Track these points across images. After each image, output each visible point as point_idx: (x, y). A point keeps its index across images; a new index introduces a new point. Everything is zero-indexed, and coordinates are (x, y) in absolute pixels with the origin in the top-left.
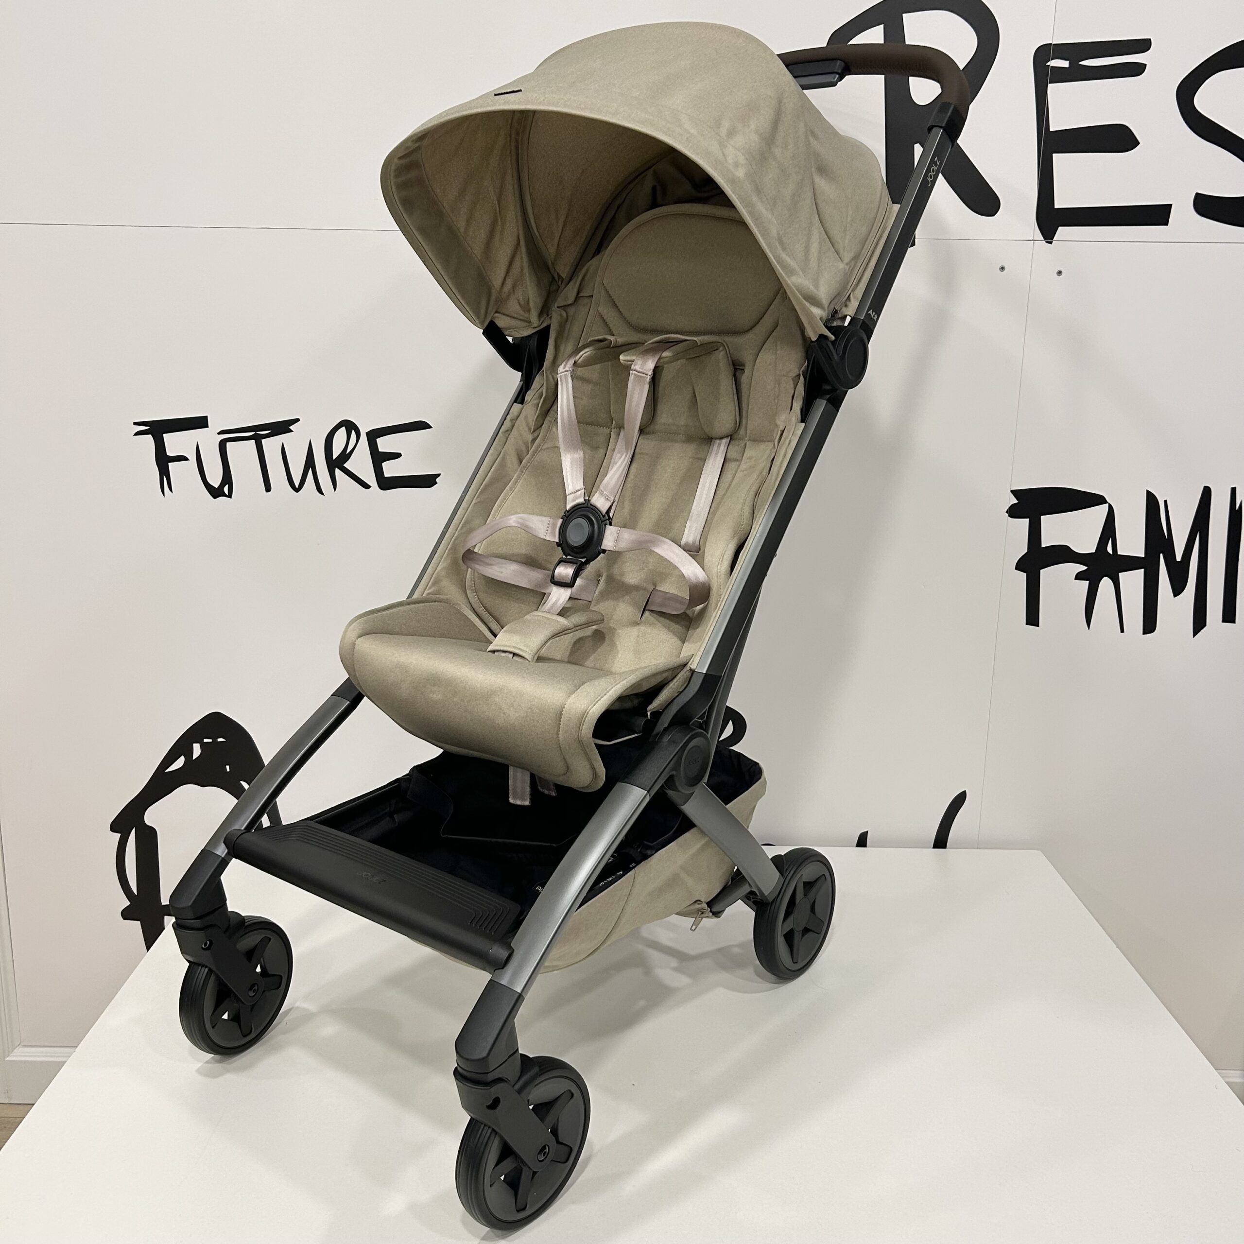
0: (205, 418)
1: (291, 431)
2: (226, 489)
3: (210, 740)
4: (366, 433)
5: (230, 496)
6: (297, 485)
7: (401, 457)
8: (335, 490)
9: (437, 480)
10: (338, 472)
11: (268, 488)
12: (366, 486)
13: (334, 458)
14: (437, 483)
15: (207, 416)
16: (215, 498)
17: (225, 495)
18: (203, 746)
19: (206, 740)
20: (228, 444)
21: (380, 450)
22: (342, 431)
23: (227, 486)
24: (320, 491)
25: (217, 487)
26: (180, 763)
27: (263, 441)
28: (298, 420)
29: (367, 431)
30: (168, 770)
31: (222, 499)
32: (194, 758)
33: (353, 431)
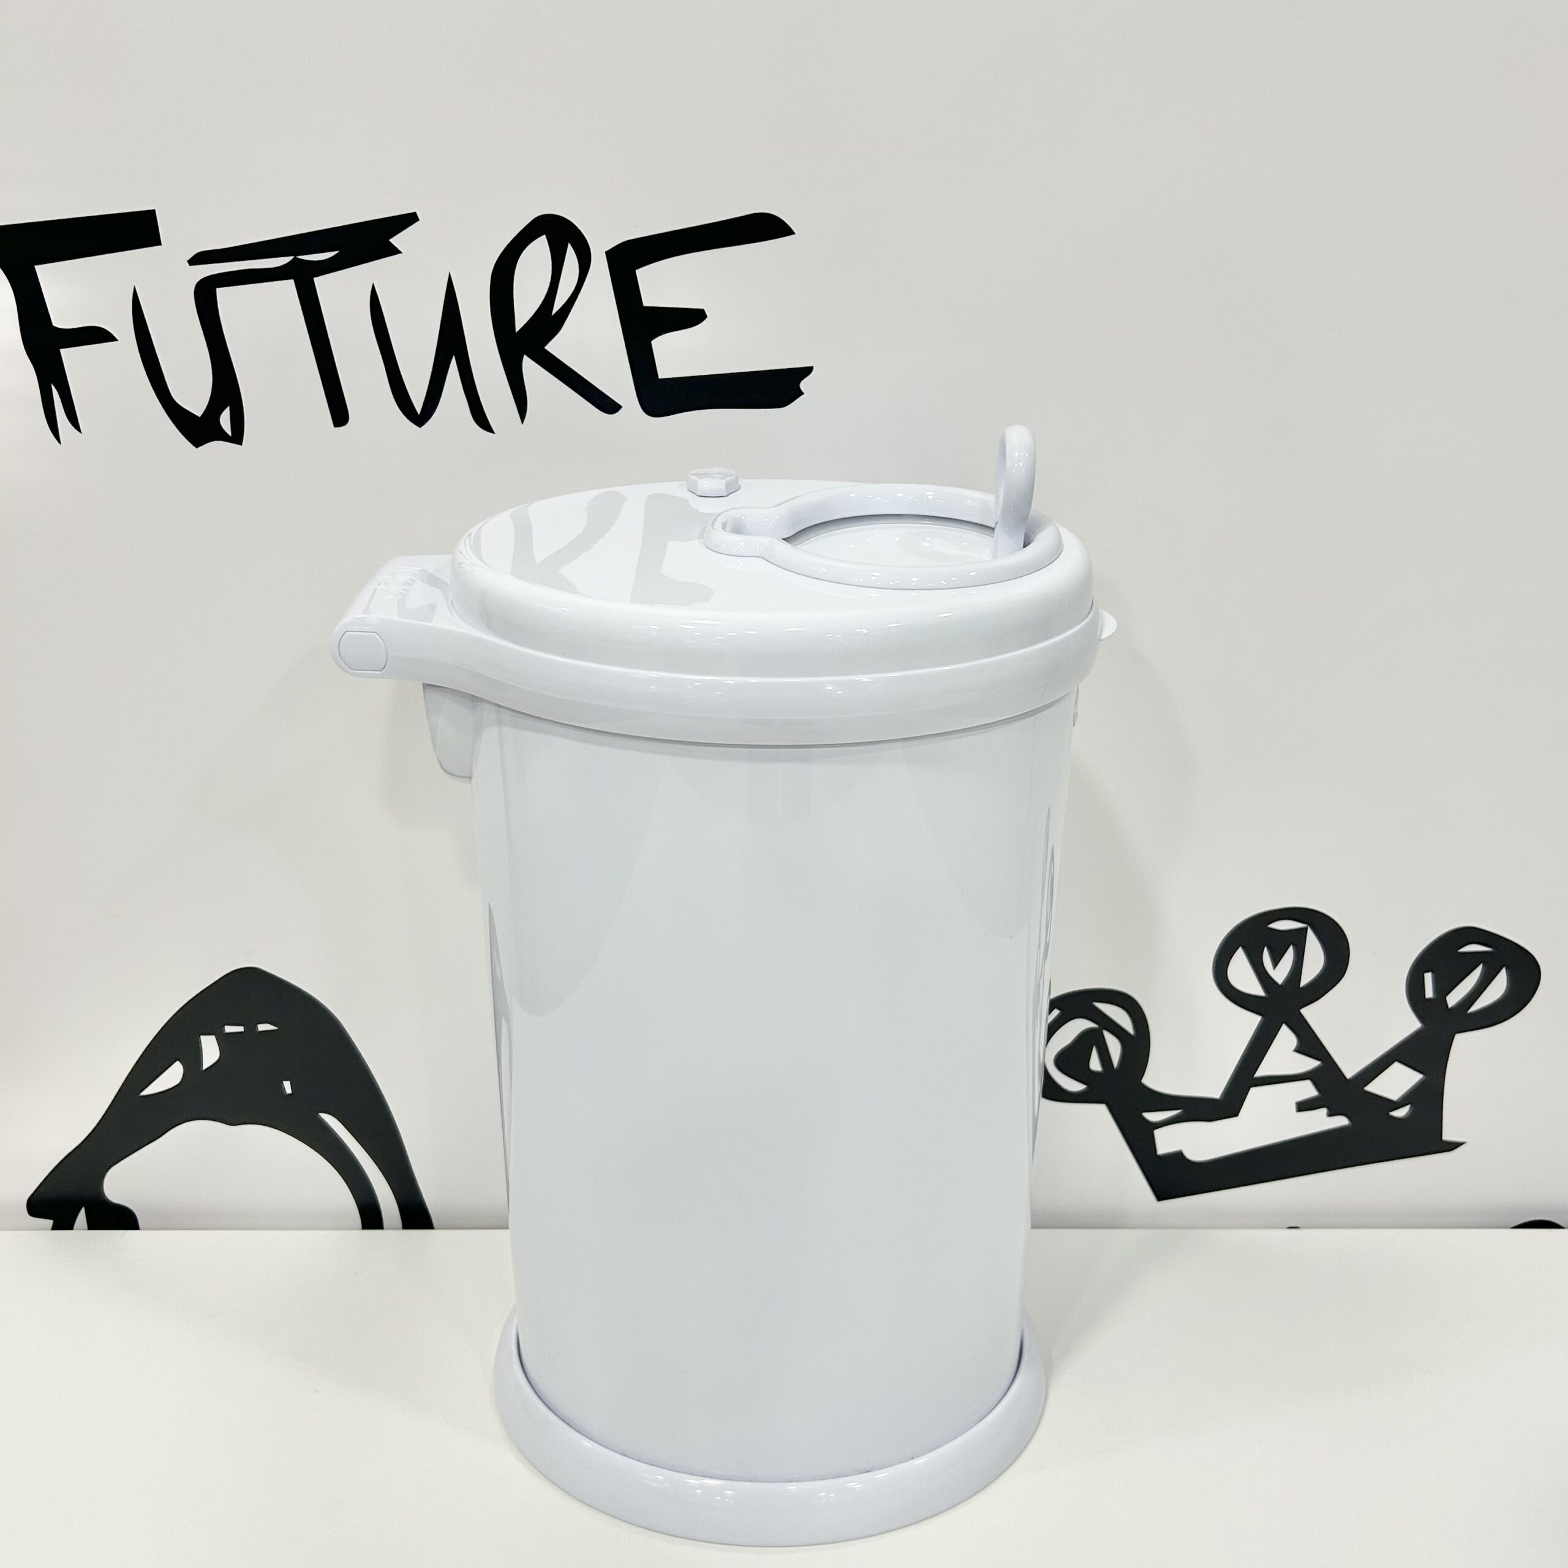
0: (149, 217)
1: (395, 251)
2: (225, 420)
3: (241, 1029)
4: (608, 253)
5: (237, 437)
6: (418, 403)
7: (707, 319)
8: (523, 417)
9: (804, 385)
10: (530, 368)
11: (340, 416)
12: (608, 406)
13: (518, 327)
14: (802, 393)
15: (154, 211)
16: (197, 442)
17: (222, 436)
18: (224, 1041)
19: (229, 1029)
20: (218, 289)
21: (646, 303)
22: (539, 250)
23: (228, 410)
24: (481, 419)
25: (199, 413)
26: (172, 1076)
27: (316, 280)
28: (411, 219)
29: (609, 248)
30: (147, 1092)
31: (216, 447)
32: (205, 1067)
33: (569, 245)
